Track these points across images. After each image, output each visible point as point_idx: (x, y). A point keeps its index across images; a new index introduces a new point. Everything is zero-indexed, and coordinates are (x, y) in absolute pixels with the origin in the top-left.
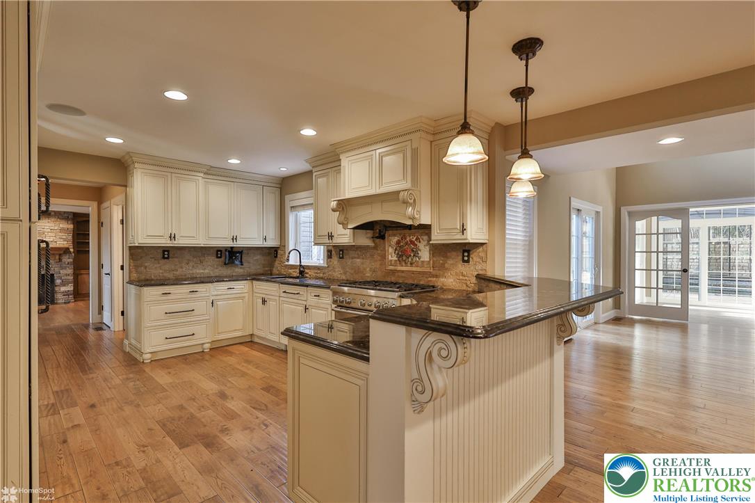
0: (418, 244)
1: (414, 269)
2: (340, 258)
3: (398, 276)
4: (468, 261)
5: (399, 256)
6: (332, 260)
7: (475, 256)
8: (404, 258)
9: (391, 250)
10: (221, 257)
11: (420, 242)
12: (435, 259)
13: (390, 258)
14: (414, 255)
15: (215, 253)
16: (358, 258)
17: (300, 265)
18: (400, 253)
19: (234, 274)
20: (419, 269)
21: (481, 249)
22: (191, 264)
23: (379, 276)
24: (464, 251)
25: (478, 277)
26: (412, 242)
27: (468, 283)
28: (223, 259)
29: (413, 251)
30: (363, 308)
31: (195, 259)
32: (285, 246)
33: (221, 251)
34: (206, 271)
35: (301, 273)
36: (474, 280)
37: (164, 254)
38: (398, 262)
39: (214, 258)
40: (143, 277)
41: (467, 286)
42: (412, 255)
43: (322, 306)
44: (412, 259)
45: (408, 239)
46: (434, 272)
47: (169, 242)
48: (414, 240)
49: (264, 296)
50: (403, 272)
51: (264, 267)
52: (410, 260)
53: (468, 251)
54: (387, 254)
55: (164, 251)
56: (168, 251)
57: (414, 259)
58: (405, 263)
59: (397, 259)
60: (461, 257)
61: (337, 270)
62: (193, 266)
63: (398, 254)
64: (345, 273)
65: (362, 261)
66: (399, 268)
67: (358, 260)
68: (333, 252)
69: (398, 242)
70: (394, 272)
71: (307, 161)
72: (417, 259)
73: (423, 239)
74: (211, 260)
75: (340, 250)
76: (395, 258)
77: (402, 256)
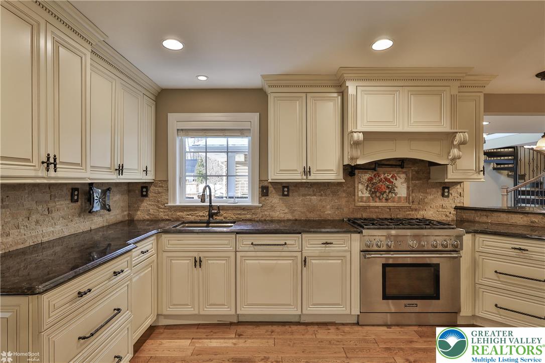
0: (394, 181)
1: (390, 204)
2: (284, 195)
3: (371, 212)
4: (448, 196)
5: (373, 193)
6: (267, 198)
7: (453, 191)
8: (378, 194)
9: (360, 187)
10: (77, 201)
11: (396, 179)
12: (414, 195)
13: (360, 194)
14: (389, 192)
15: (69, 194)
16: (315, 195)
17: (211, 206)
18: (373, 190)
20: (395, 204)
21: (459, 186)
23: (346, 212)
24: (444, 189)
25: (456, 208)
26: (389, 180)
27: (448, 214)
28: (79, 203)
29: (389, 188)
31: (40, 208)
32: (167, 181)
33: (77, 189)
34: (58, 227)
35: (211, 215)
36: (453, 212)
38: (371, 199)
39: (68, 202)
41: (447, 216)
42: (387, 191)
43: (332, 254)
44: (387, 196)
45: (382, 176)
46: (413, 207)
48: (389, 177)
49: (195, 254)
50: (378, 207)
51: (123, 211)
52: (385, 196)
53: (448, 188)
54: (356, 191)
57: (390, 195)
58: (380, 199)
59: (370, 195)
60: (440, 193)
61: (278, 209)
62: (37, 222)
63: (370, 191)
64: (292, 212)
65: (319, 198)
66: (372, 204)
67: (315, 197)
68: (271, 189)
69: (370, 179)
70: (365, 208)
71: (263, 76)
72: (394, 195)
73: (399, 177)
74: (64, 206)
75: (284, 187)
76: (367, 194)
77: (375, 192)
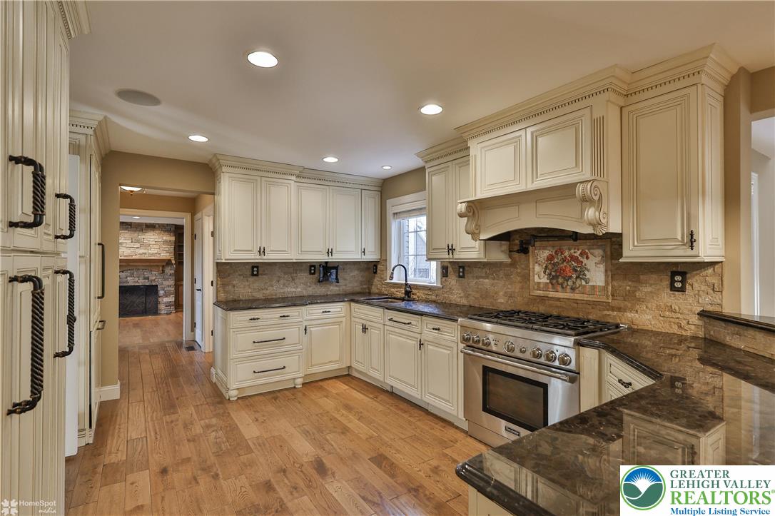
0: (585, 261)
1: (577, 296)
2: (460, 277)
3: (551, 306)
4: (682, 290)
5: (553, 278)
6: (447, 279)
7: (696, 282)
8: (560, 280)
9: (537, 268)
10: (314, 274)
11: (587, 258)
12: (615, 283)
13: (537, 280)
14: (577, 278)
15: (308, 269)
16: (486, 278)
17: (406, 284)
18: (553, 274)
19: (329, 293)
20: (585, 297)
21: (710, 271)
22: (282, 282)
23: (519, 303)
24: (674, 274)
25: (704, 314)
26: (576, 260)
27: (683, 323)
28: (316, 275)
29: (576, 271)
30: (512, 354)
31: (286, 276)
32: (386, 260)
33: (314, 266)
34: (299, 289)
35: (407, 293)
36: (695, 319)
37: (253, 271)
38: (550, 286)
39: (307, 274)
40: (231, 297)
41: (680, 327)
42: (574, 276)
43: (443, 343)
44: (574, 283)
45: (567, 254)
46: (615, 303)
47: (258, 257)
48: (577, 254)
49: (364, 322)
50: (559, 299)
51: (361, 285)
52: (570, 283)
53: (683, 274)
54: (531, 274)
55: (253, 267)
56: (257, 267)
57: (578, 282)
58: (563, 288)
59: (548, 281)
60: (667, 283)
61: (455, 292)
63: (550, 274)
64: (467, 297)
65: (492, 281)
66: (552, 294)
67: (487, 280)
68: (450, 269)
69: (550, 258)
70: (543, 299)
71: (418, 155)
72: (584, 283)
73: (592, 254)
74: (304, 276)
75: (460, 267)
76: (545, 280)
77: (556, 277)
